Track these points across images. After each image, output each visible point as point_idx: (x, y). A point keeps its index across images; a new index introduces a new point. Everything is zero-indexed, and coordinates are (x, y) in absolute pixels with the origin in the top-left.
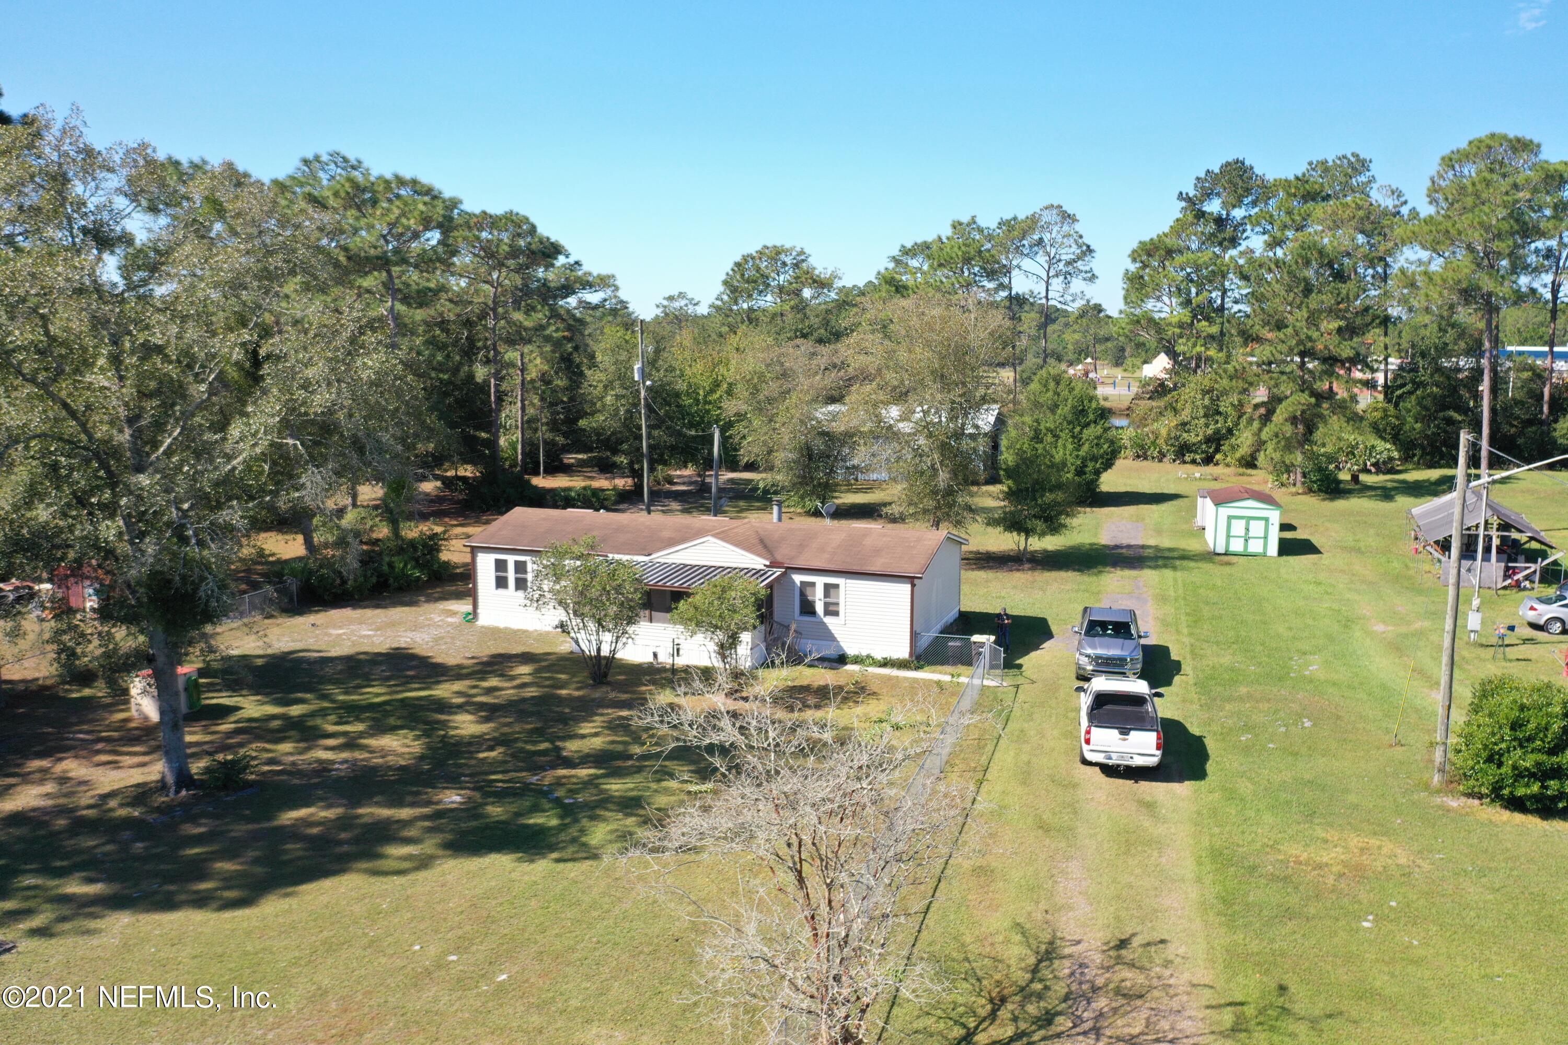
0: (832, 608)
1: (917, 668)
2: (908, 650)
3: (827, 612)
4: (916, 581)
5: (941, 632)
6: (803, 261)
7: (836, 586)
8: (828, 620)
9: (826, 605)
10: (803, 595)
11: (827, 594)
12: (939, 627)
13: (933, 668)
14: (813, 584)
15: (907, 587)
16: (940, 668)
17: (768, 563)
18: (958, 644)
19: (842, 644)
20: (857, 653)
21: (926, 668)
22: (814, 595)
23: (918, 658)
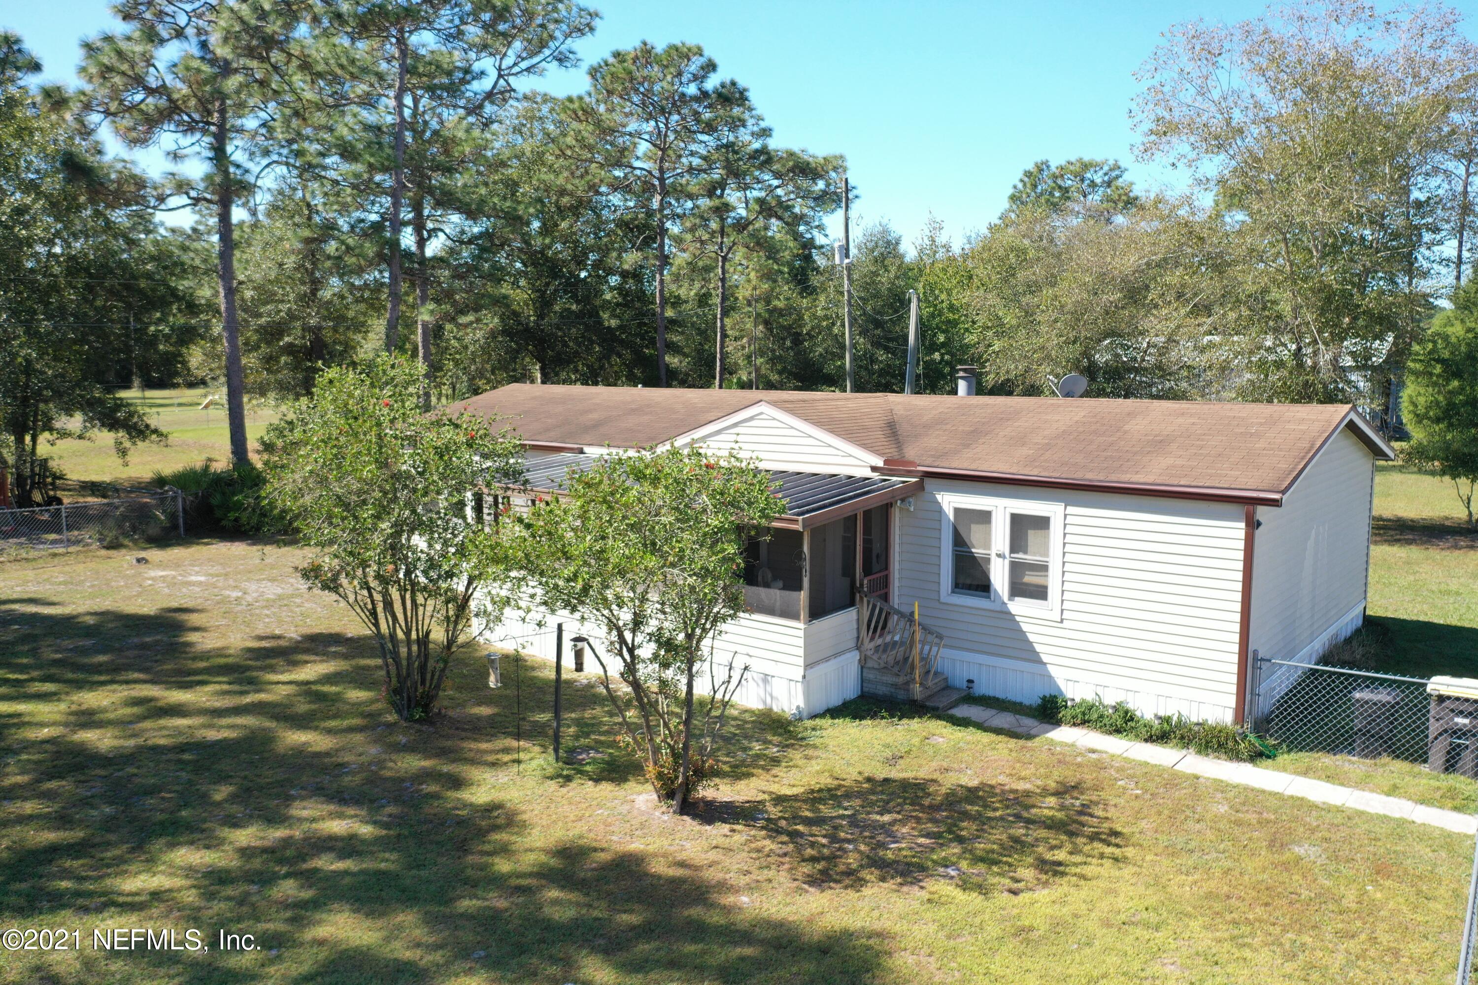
0: (1030, 578)
1: (1256, 756)
2: (1232, 701)
3: (1018, 589)
4: (1262, 513)
5: (1325, 660)
6: (1118, 177)
7: (1042, 523)
8: (1020, 607)
9: (1016, 569)
10: (959, 542)
11: (1018, 542)
12: (1320, 644)
13: (1305, 758)
14: (985, 517)
15: (1237, 530)
16: (1326, 760)
17: (880, 463)
18: (1383, 696)
19: (1053, 670)
20: (1090, 697)
21: (1284, 758)
22: (988, 546)
23: (1262, 726)
